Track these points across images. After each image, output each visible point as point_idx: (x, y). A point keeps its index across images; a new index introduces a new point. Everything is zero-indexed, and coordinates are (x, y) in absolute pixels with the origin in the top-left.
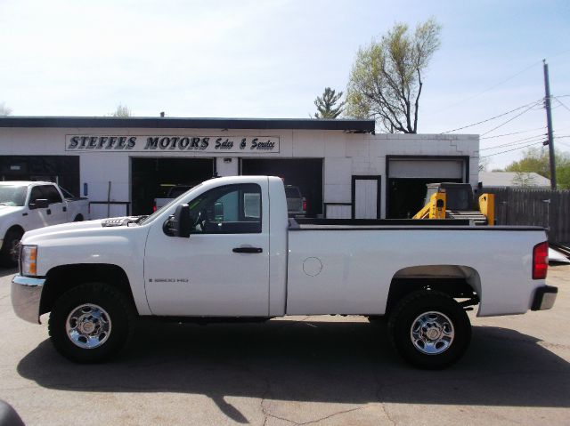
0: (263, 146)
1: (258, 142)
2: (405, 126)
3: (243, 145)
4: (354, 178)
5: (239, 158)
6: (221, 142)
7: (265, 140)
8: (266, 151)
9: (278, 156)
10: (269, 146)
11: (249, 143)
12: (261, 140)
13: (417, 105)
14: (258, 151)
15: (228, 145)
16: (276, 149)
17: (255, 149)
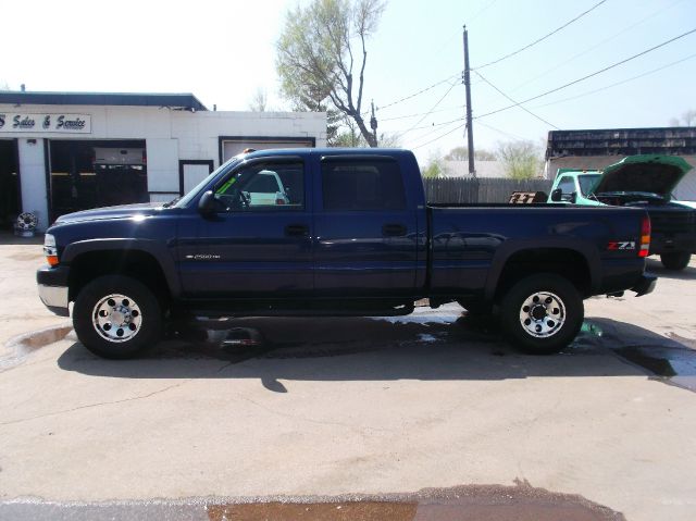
0: (71, 124)
1: (64, 120)
2: (346, 104)
3: (47, 123)
4: (182, 163)
5: (45, 140)
6: (20, 120)
7: (73, 118)
8: (75, 131)
9: (90, 137)
10: (79, 124)
11: (54, 121)
12: (67, 118)
13: (362, 78)
14: (66, 130)
15: (28, 124)
16: (86, 129)
17: (62, 129)
